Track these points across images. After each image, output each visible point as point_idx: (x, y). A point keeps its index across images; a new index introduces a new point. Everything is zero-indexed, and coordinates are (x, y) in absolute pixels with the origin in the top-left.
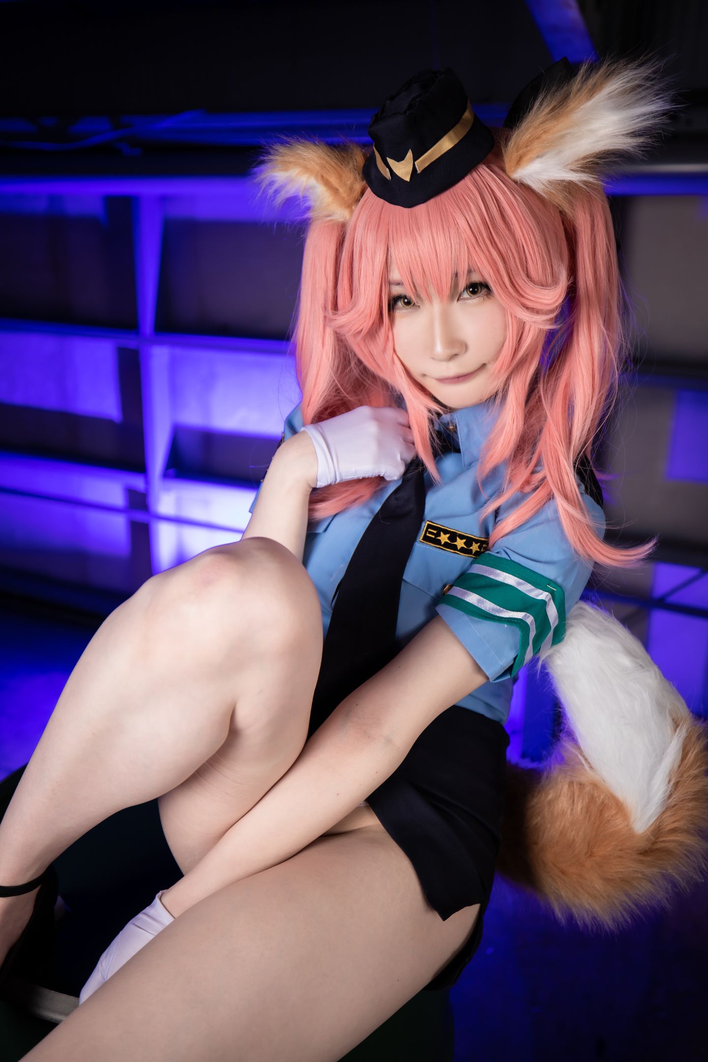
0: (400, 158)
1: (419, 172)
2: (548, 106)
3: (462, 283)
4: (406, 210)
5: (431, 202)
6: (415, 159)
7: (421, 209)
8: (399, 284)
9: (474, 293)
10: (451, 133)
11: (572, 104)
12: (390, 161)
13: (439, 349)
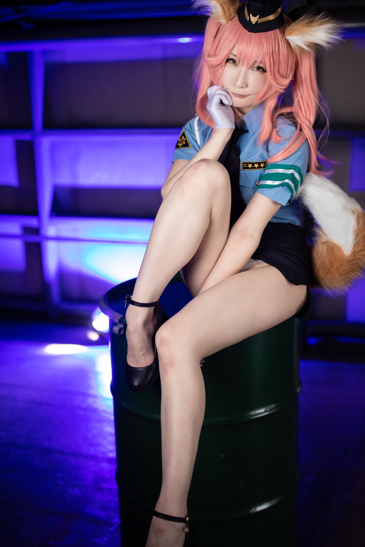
0: (254, 16)
1: (258, 23)
3: (256, 65)
4: (248, 32)
5: (258, 34)
6: (259, 19)
8: (235, 56)
9: (258, 69)
10: (273, 15)
11: (314, 24)
12: (251, 14)
13: (239, 83)
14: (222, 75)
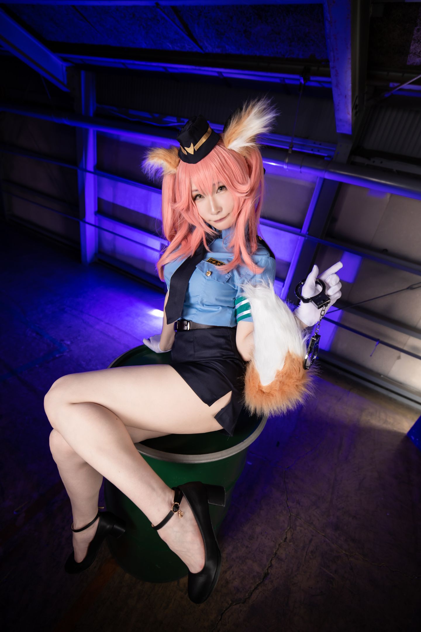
0: (189, 147)
1: (196, 151)
2: (235, 121)
3: (217, 187)
4: (194, 165)
5: (202, 160)
6: (194, 146)
7: (199, 163)
8: (197, 190)
9: (221, 190)
10: (205, 136)
11: (243, 119)
12: (186, 148)
13: (213, 210)
14: (199, 213)
